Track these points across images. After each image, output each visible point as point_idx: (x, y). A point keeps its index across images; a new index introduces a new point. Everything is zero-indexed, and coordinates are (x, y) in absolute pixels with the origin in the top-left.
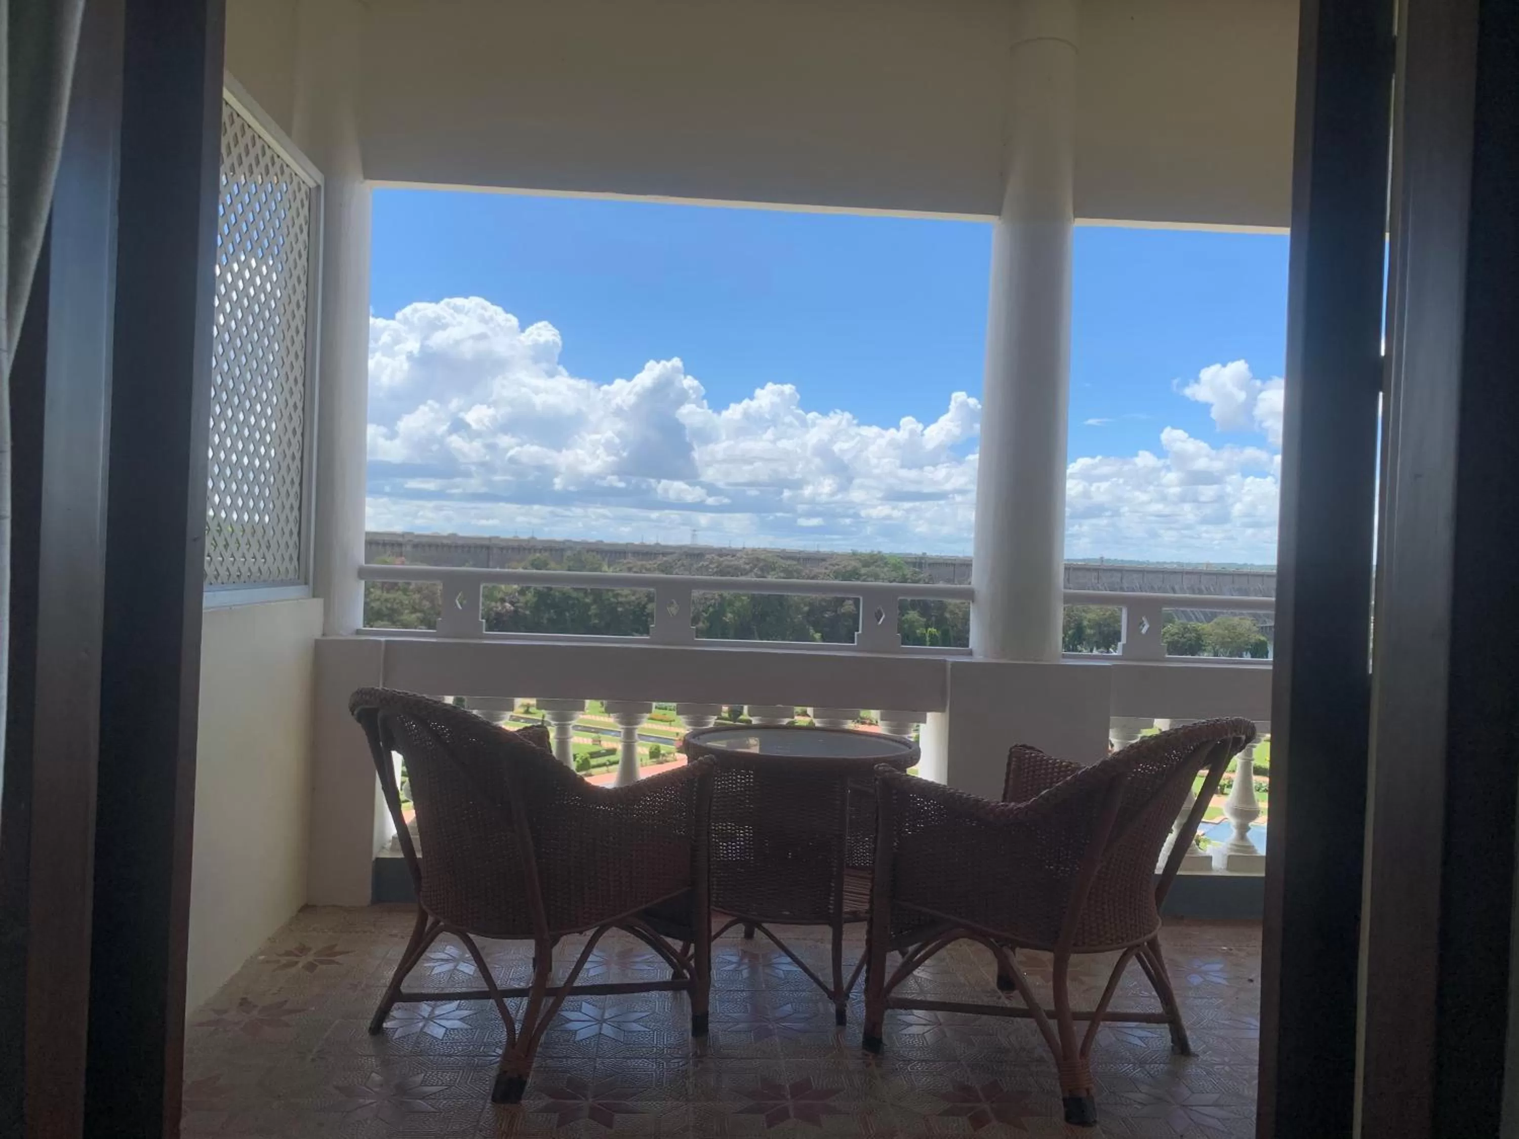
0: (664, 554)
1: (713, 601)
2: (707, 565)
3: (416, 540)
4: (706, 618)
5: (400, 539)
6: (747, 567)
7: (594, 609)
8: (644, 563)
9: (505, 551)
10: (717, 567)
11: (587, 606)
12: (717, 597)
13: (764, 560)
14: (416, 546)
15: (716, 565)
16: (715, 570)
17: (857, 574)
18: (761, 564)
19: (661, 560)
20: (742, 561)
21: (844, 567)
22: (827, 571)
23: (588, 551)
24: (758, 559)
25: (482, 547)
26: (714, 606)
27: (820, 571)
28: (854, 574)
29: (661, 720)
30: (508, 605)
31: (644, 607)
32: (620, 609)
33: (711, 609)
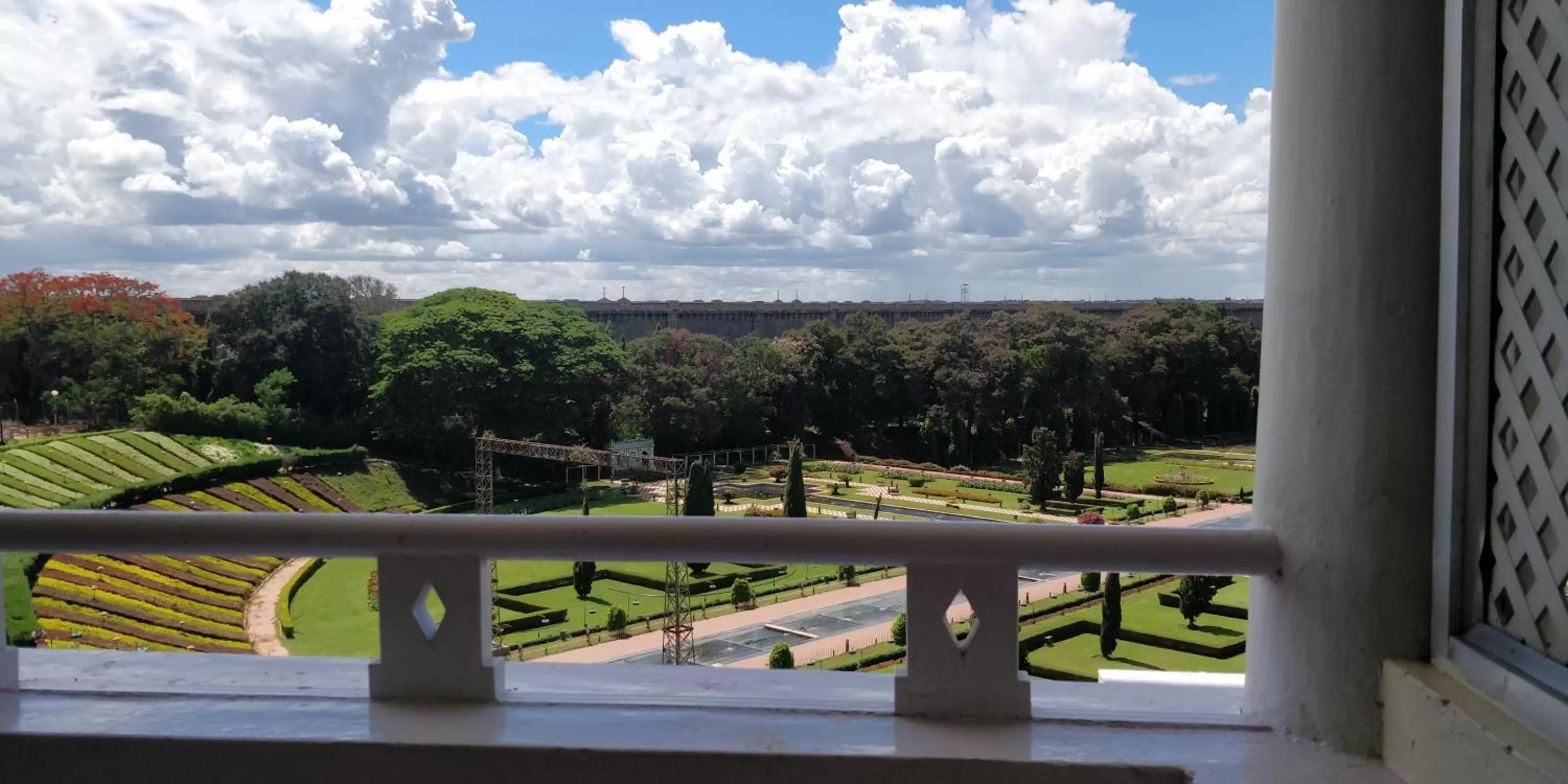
0: (951, 313)
1: (1008, 364)
2: (996, 323)
3: (681, 310)
4: (1000, 384)
5: (665, 309)
6: (1043, 324)
7: (880, 379)
8: (927, 324)
9: (769, 318)
10: (1008, 325)
11: (873, 375)
12: (1012, 359)
13: (1062, 315)
14: (681, 316)
15: (1005, 323)
16: (1006, 328)
17: (1167, 326)
18: (1059, 320)
19: (948, 319)
20: (1035, 317)
21: (1151, 319)
22: (1131, 325)
23: (869, 314)
24: (1054, 314)
25: (746, 313)
26: (1008, 370)
27: (1121, 325)
28: (1163, 327)
29: (987, 502)
30: (791, 377)
31: (932, 373)
32: (907, 377)
33: (1005, 374)
